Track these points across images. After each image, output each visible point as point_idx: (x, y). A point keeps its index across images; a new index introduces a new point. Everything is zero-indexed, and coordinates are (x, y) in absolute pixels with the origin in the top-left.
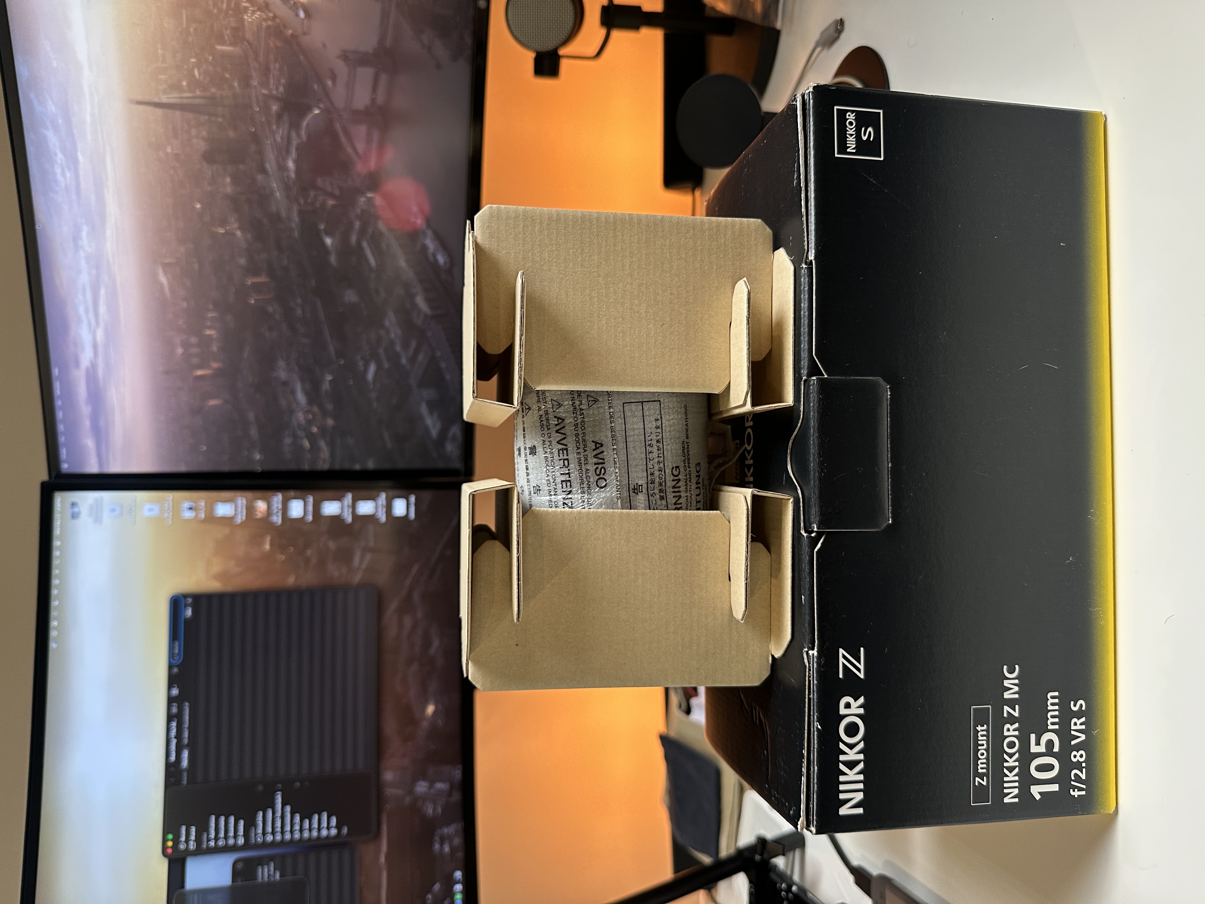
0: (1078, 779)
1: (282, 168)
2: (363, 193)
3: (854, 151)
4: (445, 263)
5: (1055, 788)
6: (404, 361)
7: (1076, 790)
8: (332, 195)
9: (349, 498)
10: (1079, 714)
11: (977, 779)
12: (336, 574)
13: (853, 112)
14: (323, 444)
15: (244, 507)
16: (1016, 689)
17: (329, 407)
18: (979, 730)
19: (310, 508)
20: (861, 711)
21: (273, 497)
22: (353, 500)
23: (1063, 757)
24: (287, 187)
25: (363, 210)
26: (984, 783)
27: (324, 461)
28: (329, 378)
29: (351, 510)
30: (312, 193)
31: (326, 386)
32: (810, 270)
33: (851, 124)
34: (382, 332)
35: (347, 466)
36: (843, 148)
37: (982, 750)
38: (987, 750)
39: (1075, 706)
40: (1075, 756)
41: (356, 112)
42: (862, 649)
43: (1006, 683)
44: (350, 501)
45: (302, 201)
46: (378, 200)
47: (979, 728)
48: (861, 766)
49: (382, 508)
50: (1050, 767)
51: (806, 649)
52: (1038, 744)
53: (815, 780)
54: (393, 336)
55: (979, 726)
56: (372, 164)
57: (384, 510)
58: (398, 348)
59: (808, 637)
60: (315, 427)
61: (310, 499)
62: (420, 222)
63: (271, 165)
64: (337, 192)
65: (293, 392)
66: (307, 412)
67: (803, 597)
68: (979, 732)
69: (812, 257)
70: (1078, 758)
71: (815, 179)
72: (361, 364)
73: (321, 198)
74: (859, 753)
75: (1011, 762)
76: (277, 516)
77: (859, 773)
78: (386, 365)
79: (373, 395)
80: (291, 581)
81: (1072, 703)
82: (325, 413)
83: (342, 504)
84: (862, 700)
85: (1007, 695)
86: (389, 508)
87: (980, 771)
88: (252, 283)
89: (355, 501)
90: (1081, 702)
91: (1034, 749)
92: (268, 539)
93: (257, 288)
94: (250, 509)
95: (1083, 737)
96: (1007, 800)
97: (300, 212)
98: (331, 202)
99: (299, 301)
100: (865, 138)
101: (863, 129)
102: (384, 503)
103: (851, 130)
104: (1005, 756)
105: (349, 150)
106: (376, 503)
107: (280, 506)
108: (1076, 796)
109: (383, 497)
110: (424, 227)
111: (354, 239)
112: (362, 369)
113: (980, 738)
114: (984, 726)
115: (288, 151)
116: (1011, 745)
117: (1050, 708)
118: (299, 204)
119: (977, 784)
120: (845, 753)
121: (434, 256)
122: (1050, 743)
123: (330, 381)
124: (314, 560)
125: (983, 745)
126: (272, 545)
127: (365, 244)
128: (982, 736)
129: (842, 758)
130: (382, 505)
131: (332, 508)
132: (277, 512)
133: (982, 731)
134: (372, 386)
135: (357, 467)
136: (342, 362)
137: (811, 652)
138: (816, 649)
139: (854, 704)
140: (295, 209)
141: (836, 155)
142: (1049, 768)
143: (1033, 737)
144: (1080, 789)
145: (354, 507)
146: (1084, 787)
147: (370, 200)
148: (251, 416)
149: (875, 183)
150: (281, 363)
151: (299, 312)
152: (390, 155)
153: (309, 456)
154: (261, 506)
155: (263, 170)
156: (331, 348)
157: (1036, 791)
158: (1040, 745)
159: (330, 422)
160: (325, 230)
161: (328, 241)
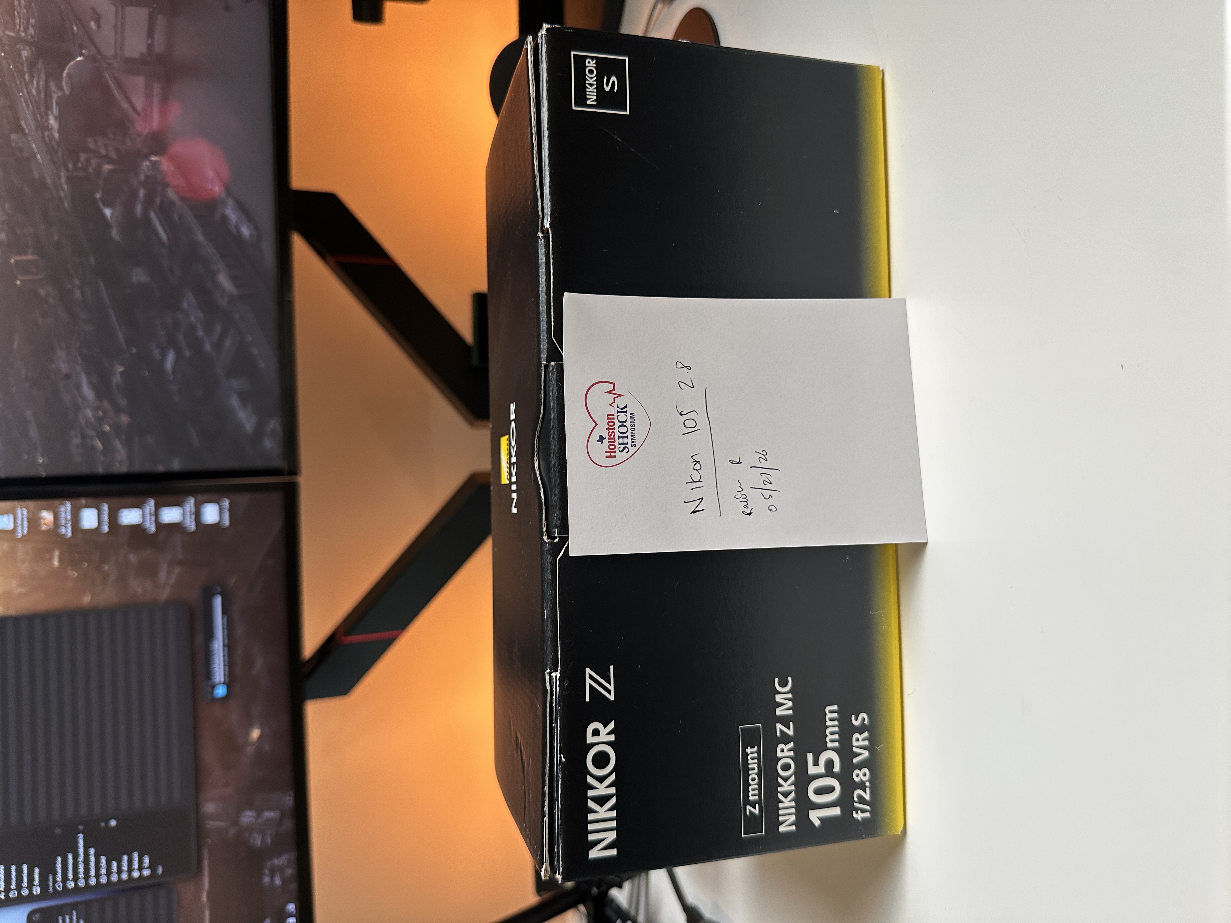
0: (862, 800)
1: (43, 127)
2: (146, 157)
3: (595, 103)
4: (251, 236)
5: (836, 811)
6: (208, 348)
7: (859, 812)
8: (107, 159)
9: (151, 504)
10: (861, 729)
11: (748, 807)
12: (140, 590)
13: (592, 58)
14: (117, 444)
15: (25, 519)
16: (790, 704)
17: (123, 402)
18: (749, 753)
19: (106, 517)
20: (612, 738)
21: (61, 506)
22: (155, 508)
23: (845, 778)
24: (51, 150)
25: (147, 177)
26: (757, 812)
27: (121, 463)
28: (120, 369)
29: (153, 518)
30: (83, 157)
31: (117, 379)
32: (546, 239)
33: (591, 72)
34: (180, 316)
35: (148, 467)
36: (582, 99)
37: (753, 774)
38: (759, 775)
39: (856, 720)
40: (858, 775)
41: (129, 61)
42: (612, 667)
43: (778, 698)
44: (153, 508)
45: (70, 166)
46: (166, 165)
47: (749, 750)
48: (613, 801)
49: (191, 515)
50: (831, 789)
51: (548, 671)
52: (817, 764)
53: (560, 821)
54: (193, 319)
55: (749, 747)
56: (155, 124)
57: (193, 517)
58: (200, 333)
59: (549, 657)
60: (106, 426)
61: (105, 508)
62: (217, 189)
63: (27, 122)
64: (113, 155)
65: (78, 387)
66: (96, 408)
67: (545, 611)
68: (748, 755)
69: (547, 225)
70: (861, 776)
71: (549, 134)
72: (157, 352)
73: (94, 162)
74: (610, 786)
75: (786, 787)
76: (66, 527)
77: (611, 809)
78: (187, 353)
79: (174, 387)
80: (87, 600)
81: (853, 716)
82: (118, 410)
83: (143, 512)
84: (612, 726)
85: (779, 712)
86: (198, 514)
87: (751, 798)
88: (16, 261)
89: (158, 507)
90: (863, 715)
91: (812, 770)
92: (57, 553)
93: (24, 267)
94: (34, 521)
95: (866, 754)
96: (782, 829)
97: (69, 179)
98: (107, 167)
99: (77, 282)
100: (607, 89)
101: (606, 78)
102: (193, 509)
103: (591, 79)
104: (780, 780)
105: (125, 105)
106: (183, 509)
107: (69, 517)
108: (860, 819)
109: (191, 502)
110: (223, 195)
111: (139, 209)
112: (159, 358)
113: (750, 761)
114: (754, 747)
115: (48, 107)
116: (786, 767)
117: (829, 723)
118: (67, 169)
119: (748, 813)
120: (593, 788)
121: (237, 227)
122: (830, 764)
123: (122, 373)
124: (113, 577)
125: (754, 769)
126: (61, 560)
127: (153, 215)
128: (752, 759)
129: (590, 793)
130: (191, 511)
131: (132, 516)
132: (66, 524)
133: (752, 753)
134: (171, 378)
135: (161, 468)
136: (134, 351)
137: (553, 674)
138: (559, 671)
139: (604, 731)
140: (63, 175)
141: (574, 108)
142: (827, 790)
143: (810, 757)
144: (863, 811)
145: (157, 514)
146: (868, 808)
147: (154, 164)
148: (29, 414)
149: (620, 140)
150: (61, 354)
151: (78, 294)
152: (176, 111)
153: (102, 458)
154: (47, 516)
155: (19, 129)
156: (120, 335)
157: (815, 816)
158: (818, 765)
159: (125, 419)
160: (101, 199)
161: (108, 212)
